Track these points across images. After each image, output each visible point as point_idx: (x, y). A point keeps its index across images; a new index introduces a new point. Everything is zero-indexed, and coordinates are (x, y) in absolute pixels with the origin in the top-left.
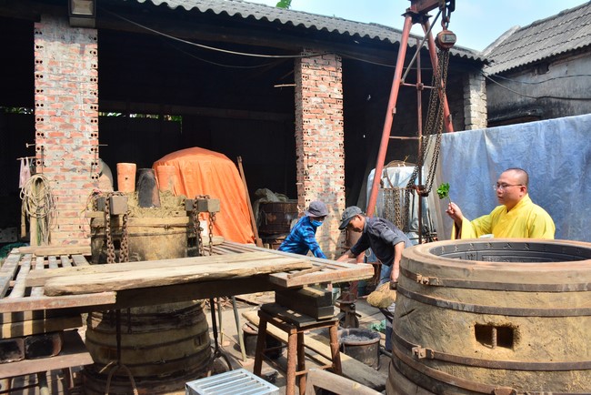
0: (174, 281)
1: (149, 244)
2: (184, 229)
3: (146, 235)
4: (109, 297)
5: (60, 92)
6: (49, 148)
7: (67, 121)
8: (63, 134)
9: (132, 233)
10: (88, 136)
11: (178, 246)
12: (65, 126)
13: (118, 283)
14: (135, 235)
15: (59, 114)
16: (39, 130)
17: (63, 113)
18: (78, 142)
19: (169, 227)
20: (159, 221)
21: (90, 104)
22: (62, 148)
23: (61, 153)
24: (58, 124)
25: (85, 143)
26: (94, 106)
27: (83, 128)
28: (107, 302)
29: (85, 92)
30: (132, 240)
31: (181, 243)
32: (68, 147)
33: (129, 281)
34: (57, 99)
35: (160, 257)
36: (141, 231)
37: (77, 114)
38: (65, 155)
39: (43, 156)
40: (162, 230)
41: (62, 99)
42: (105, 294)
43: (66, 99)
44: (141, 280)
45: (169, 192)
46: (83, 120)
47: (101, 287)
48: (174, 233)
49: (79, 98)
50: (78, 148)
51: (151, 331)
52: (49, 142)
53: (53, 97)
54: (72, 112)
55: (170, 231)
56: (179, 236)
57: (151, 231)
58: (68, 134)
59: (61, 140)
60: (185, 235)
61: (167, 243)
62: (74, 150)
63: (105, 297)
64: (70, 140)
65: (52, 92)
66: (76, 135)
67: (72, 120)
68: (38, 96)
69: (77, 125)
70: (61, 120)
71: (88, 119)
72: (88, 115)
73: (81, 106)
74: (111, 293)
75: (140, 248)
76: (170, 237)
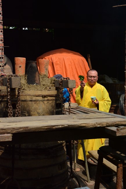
0: (47, 129)
1: (33, 106)
2: (54, 98)
3: (31, 101)
4: (8, 137)
9: (23, 99)
11: (50, 108)
13: (14, 128)
14: (25, 101)
19: (45, 97)
20: (39, 93)
28: (7, 140)
30: (23, 104)
31: (52, 106)
33: (20, 128)
35: (39, 114)
36: (28, 98)
40: (40, 98)
42: (6, 135)
44: (27, 127)
45: (45, 75)
47: (4, 131)
48: (48, 100)
51: (32, 159)
55: (46, 99)
56: (50, 102)
57: (34, 98)
60: (54, 101)
61: (43, 106)
63: (6, 137)
74: (9, 135)
75: (27, 109)
76: (46, 102)
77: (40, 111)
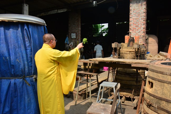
0: (110, 61)
1: (125, 55)
3: (125, 53)
5: (136, 17)
6: (132, 32)
7: (137, 25)
8: (136, 28)
9: (122, 52)
10: (142, 28)
11: (133, 57)
12: (136, 26)
15: (135, 23)
16: (130, 28)
17: (136, 23)
18: (140, 30)
19: (130, 52)
20: (128, 50)
21: (143, 19)
22: (135, 32)
23: (135, 34)
24: (135, 26)
25: (141, 30)
26: (144, 20)
27: (141, 26)
28: (97, 63)
29: (142, 16)
30: (122, 54)
32: (137, 32)
34: (135, 19)
35: (127, 59)
36: (124, 52)
37: (140, 23)
38: (136, 34)
39: (131, 34)
40: (129, 52)
41: (136, 19)
43: (137, 19)
46: (141, 24)
49: (140, 18)
50: (139, 32)
51: (124, 76)
52: (132, 31)
53: (134, 19)
54: (138, 22)
55: (131, 53)
56: (133, 54)
57: (126, 52)
58: (137, 28)
59: (135, 30)
61: (130, 56)
62: (138, 33)
64: (138, 30)
65: (134, 18)
66: (139, 28)
67: (138, 24)
68: (130, 19)
69: (140, 26)
70: (135, 25)
71: (142, 24)
72: (142, 23)
73: (141, 20)
75: (123, 56)
76: (131, 54)
77: (128, 58)
